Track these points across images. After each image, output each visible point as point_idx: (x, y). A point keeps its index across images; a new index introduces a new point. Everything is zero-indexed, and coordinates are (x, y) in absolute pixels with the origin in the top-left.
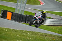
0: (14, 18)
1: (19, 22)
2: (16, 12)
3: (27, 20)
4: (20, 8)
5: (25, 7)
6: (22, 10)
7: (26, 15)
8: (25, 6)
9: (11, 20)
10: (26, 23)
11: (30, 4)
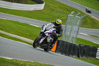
0: (60, 48)
1: (69, 56)
2: (64, 40)
3: (81, 53)
4: (70, 34)
5: (78, 32)
6: (73, 37)
7: (80, 45)
8: (78, 30)
9: (55, 52)
10: (79, 57)
11: (86, 27)
